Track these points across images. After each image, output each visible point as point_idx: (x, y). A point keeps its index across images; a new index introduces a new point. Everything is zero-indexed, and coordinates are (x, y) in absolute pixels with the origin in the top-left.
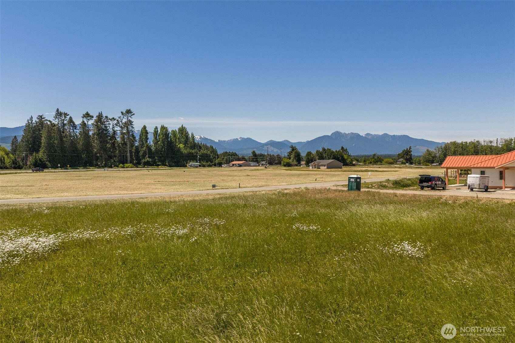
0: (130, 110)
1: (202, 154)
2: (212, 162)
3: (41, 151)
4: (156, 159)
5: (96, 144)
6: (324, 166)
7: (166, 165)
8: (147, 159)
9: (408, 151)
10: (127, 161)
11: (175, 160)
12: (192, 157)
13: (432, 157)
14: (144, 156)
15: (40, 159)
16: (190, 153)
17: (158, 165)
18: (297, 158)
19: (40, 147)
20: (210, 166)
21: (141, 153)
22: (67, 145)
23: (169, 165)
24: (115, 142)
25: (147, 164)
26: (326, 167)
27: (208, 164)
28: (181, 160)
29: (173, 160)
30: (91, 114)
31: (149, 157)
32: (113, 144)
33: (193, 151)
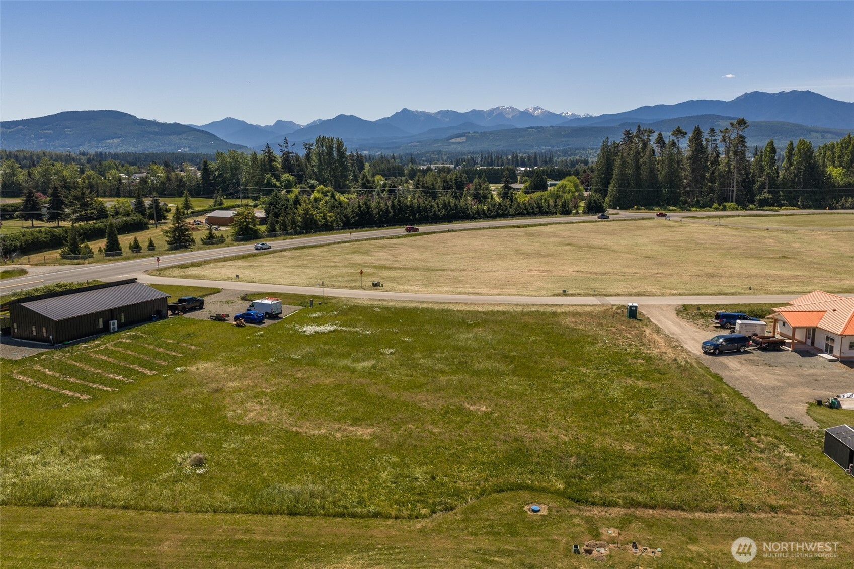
0: (743, 120)
4: (780, 196)
5: (686, 173)
7: (797, 206)
8: (766, 195)
10: (729, 198)
14: (760, 191)
15: (594, 200)
16: (851, 184)
17: (781, 206)
19: (611, 178)
21: (756, 186)
22: (645, 175)
23: (803, 205)
24: (715, 168)
25: (763, 204)
29: (813, 197)
30: (684, 130)
31: (769, 192)
32: (713, 173)
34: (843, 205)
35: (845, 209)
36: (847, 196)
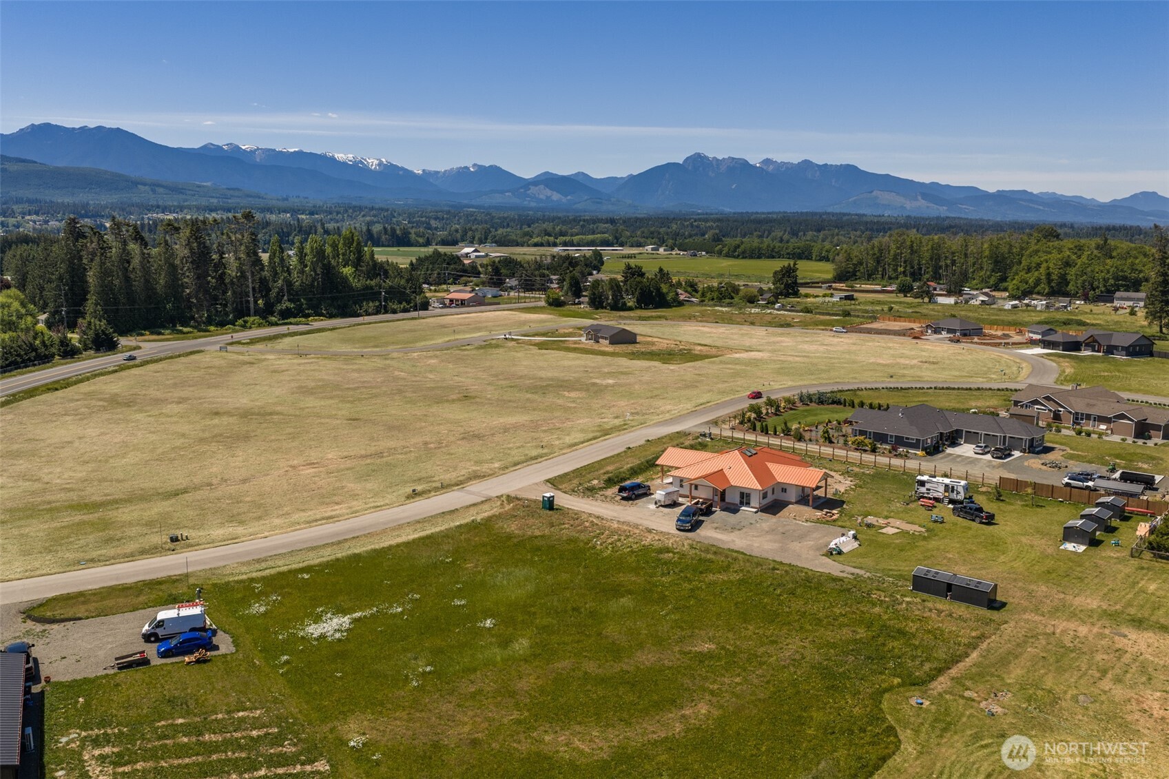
1: (391, 287)
2: (408, 302)
3: (90, 302)
4: (302, 304)
5: (188, 278)
6: (606, 339)
7: (321, 314)
8: (286, 304)
9: (791, 269)
10: (248, 309)
11: (339, 303)
12: (370, 294)
13: (854, 264)
14: (279, 299)
15: (102, 331)
16: (367, 288)
17: (307, 315)
18: (574, 289)
19: (86, 292)
20: (405, 311)
21: (274, 293)
22: (137, 285)
23: (328, 314)
24: (223, 274)
25: (286, 315)
26: (608, 342)
27: (402, 306)
28: (351, 302)
29: (336, 304)
31: (289, 300)
32: (221, 278)
33: (373, 283)
34: (366, 311)
35: (369, 315)
36: (368, 300)
